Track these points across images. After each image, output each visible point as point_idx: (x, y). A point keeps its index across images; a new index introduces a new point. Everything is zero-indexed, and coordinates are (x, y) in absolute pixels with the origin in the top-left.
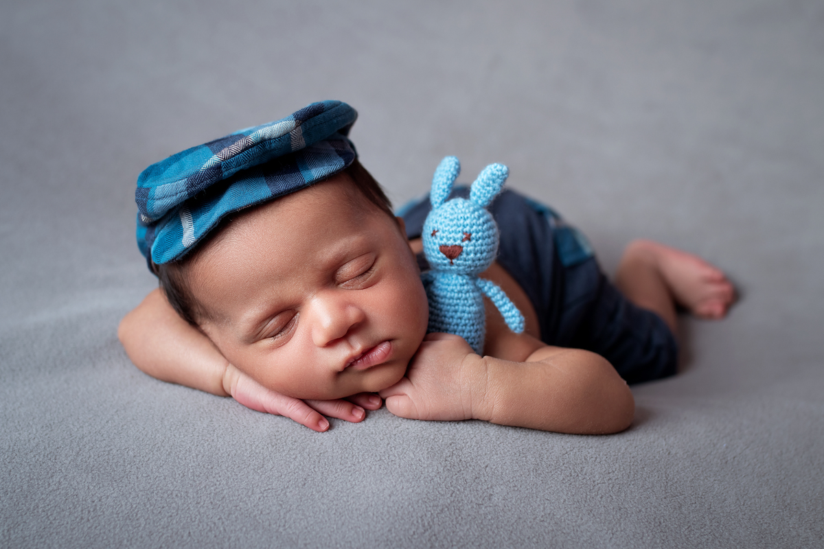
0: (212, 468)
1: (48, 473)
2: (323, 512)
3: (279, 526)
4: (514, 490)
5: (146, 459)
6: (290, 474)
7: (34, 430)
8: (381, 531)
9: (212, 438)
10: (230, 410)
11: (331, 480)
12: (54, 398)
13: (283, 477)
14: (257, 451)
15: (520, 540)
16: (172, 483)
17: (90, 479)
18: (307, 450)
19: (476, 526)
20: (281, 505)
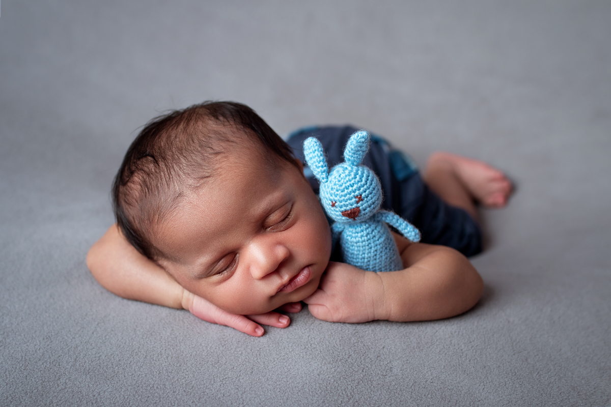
0: (180, 366)
1: (56, 376)
2: (271, 390)
3: (239, 404)
4: (407, 363)
5: (129, 362)
6: (240, 366)
7: (38, 341)
8: (317, 403)
9: (176, 343)
10: (184, 320)
11: (271, 367)
12: (46, 312)
13: (235, 368)
14: (212, 351)
15: (419, 398)
16: (152, 379)
17: (89, 379)
18: (250, 347)
19: (385, 391)
20: (237, 389)
